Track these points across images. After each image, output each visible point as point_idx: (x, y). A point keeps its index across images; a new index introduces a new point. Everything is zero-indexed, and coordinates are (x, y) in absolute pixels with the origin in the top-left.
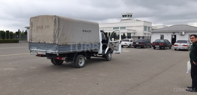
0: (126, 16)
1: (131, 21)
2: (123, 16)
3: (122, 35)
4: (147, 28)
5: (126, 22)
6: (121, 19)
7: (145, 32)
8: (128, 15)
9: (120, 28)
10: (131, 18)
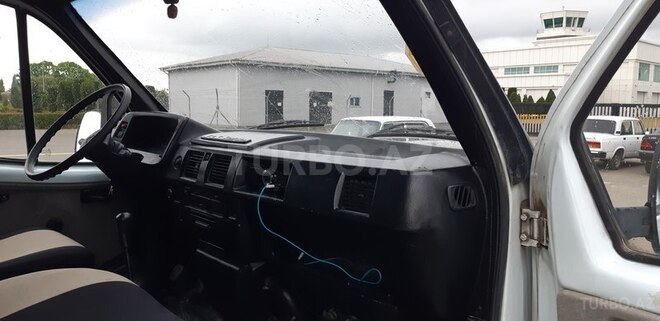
0: (558, 22)
1: (573, 43)
2: (548, 23)
3: (542, 98)
4: (652, 68)
5: (560, 44)
6: (539, 36)
7: (643, 86)
8: (569, 20)
9: (532, 69)
10: (579, 31)
